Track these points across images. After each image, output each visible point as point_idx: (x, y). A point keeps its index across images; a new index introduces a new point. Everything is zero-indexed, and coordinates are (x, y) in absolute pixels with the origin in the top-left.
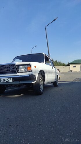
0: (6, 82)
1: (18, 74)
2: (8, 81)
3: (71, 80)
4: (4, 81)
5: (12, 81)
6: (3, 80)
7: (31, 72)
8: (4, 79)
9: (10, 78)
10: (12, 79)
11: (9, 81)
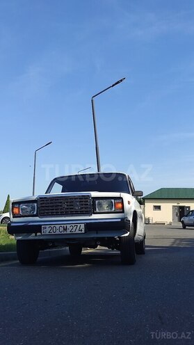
0: (68, 232)
1: (94, 216)
2: (73, 230)
3: (167, 243)
4: (65, 229)
5: (83, 232)
6: (62, 229)
7: (123, 212)
8: (65, 226)
9: (79, 225)
10: (83, 226)
11: (77, 232)
